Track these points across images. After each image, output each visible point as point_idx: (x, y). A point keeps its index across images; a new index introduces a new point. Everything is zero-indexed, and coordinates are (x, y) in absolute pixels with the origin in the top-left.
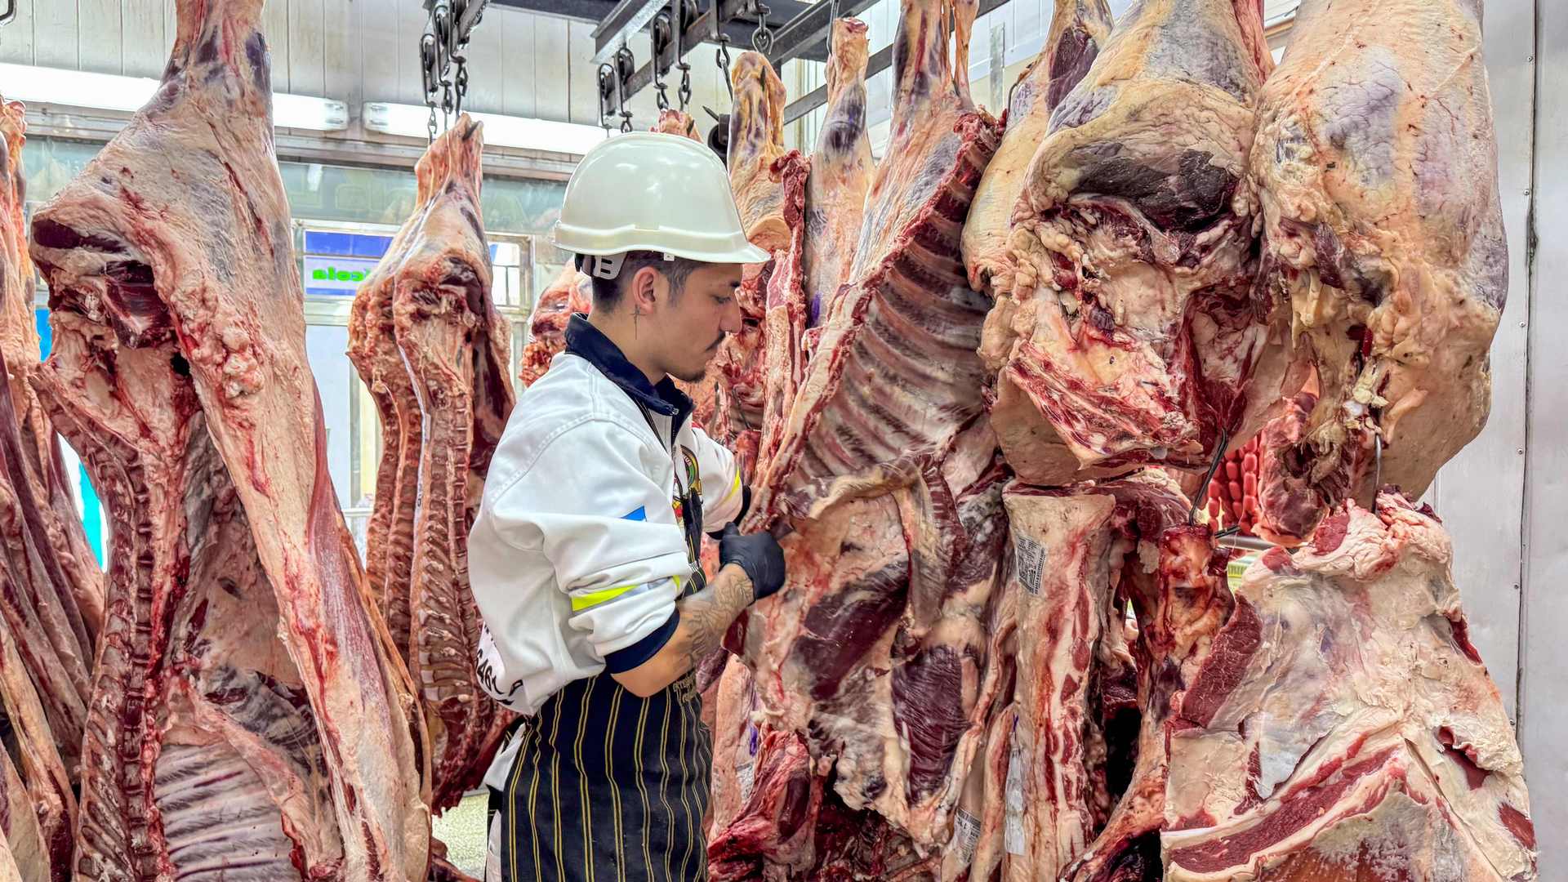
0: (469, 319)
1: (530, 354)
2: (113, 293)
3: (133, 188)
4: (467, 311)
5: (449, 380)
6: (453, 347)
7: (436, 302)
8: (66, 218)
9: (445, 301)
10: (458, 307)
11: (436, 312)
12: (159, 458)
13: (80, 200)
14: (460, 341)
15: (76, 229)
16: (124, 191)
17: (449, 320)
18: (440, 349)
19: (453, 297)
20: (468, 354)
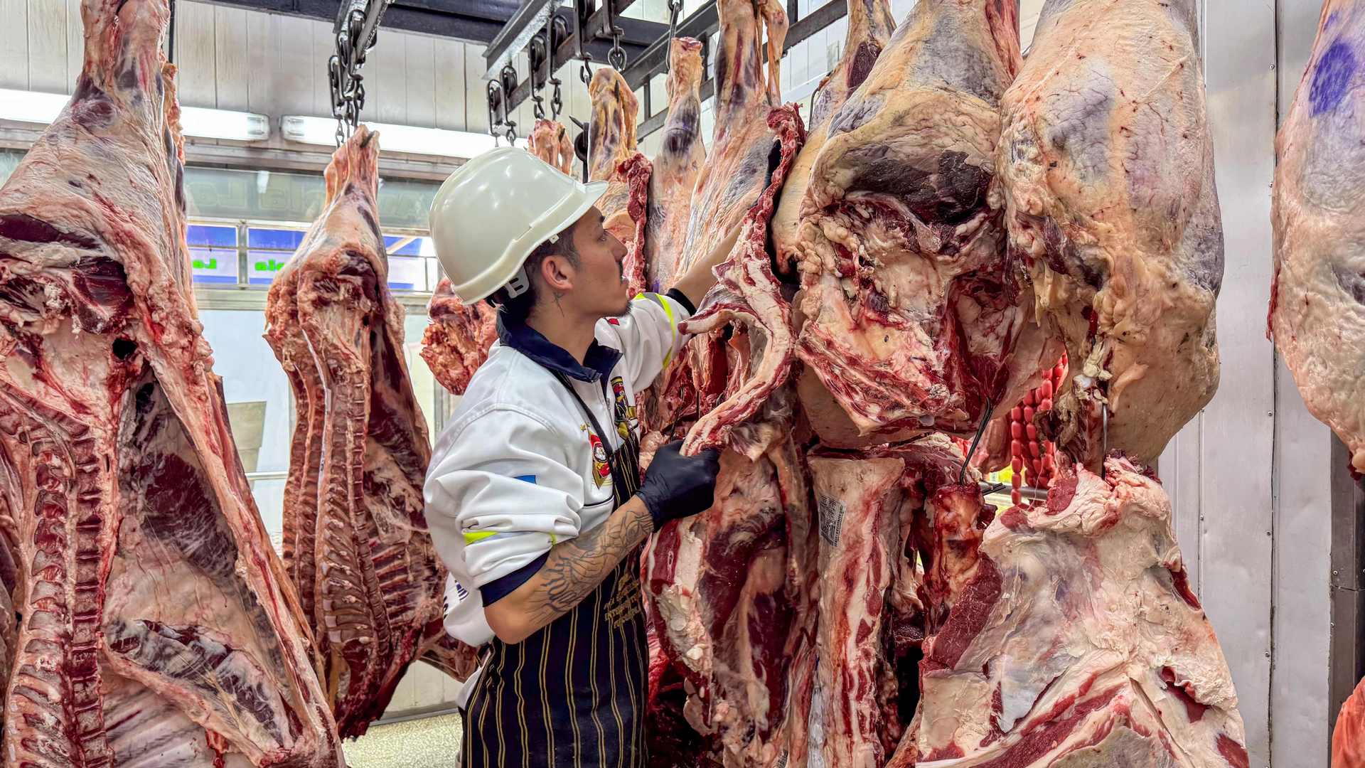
0: (366, 304)
1: (429, 334)
2: (79, 283)
3: (104, 194)
4: (363, 298)
5: (347, 358)
6: (352, 330)
7: (336, 290)
8: (49, 215)
9: (342, 289)
10: (356, 295)
11: (335, 298)
12: (105, 432)
13: (62, 201)
14: (358, 324)
15: (55, 226)
16: (96, 195)
17: (348, 306)
18: (340, 331)
19: (350, 286)
20: (366, 336)
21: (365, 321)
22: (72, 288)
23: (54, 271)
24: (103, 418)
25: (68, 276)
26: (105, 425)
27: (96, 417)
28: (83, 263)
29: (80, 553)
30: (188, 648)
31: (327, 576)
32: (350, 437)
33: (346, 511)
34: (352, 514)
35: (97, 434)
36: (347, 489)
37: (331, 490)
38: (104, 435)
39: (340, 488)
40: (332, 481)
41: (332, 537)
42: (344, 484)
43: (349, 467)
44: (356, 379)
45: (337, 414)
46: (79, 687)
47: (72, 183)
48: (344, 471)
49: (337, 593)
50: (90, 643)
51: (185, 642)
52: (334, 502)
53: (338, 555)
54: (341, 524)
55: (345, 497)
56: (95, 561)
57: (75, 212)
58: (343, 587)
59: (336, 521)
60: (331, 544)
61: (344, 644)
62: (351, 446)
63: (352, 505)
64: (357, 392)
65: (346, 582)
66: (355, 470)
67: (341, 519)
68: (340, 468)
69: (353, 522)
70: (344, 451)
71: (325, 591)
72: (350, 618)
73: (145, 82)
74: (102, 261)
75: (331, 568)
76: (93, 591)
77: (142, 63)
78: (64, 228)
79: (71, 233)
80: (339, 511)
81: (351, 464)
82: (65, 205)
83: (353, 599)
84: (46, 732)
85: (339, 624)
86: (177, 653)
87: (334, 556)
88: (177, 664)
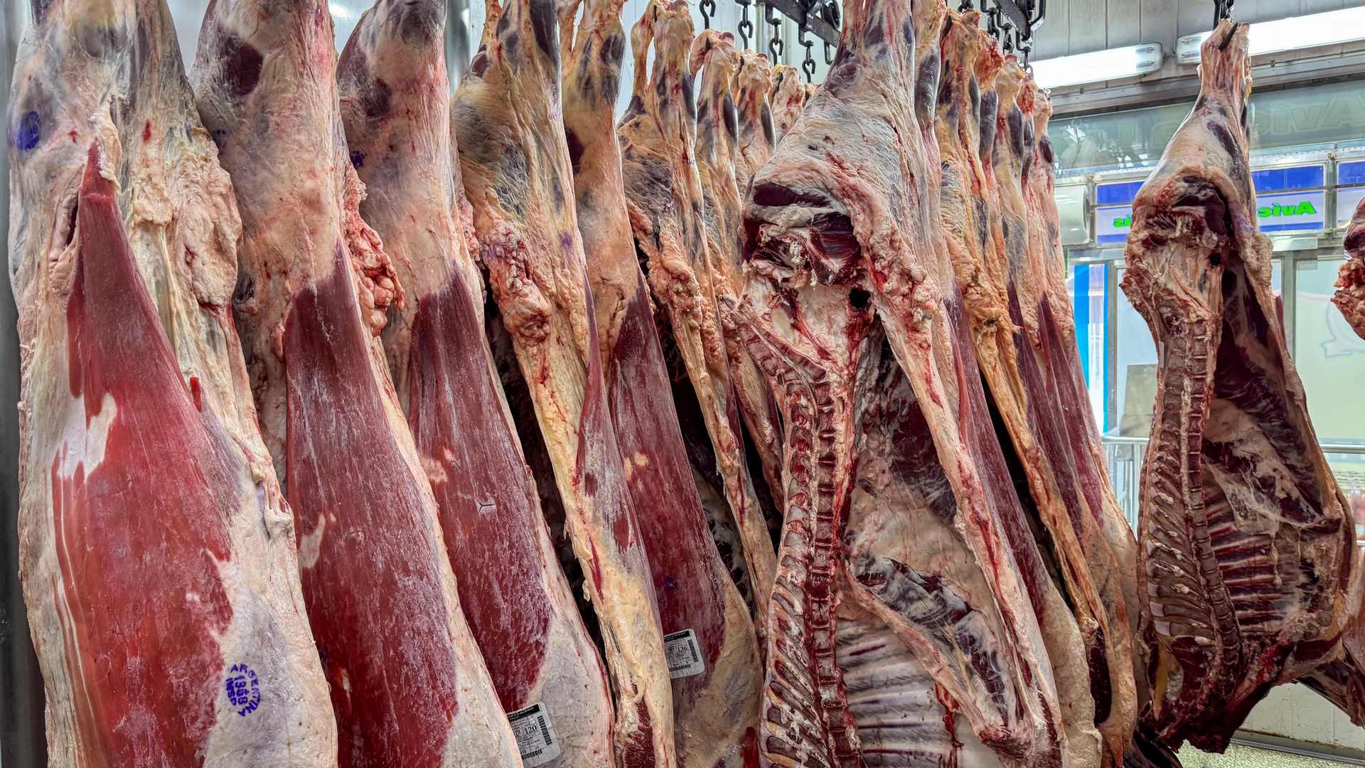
1: (1345, 273)
2: (815, 240)
3: (836, 152)
4: (1207, 232)
5: (1185, 305)
6: (1196, 271)
7: (1172, 226)
8: (787, 180)
9: (1180, 224)
10: (1197, 228)
11: (1171, 236)
12: (841, 376)
13: (798, 165)
14: (1203, 265)
15: (793, 189)
16: (829, 155)
17: (1188, 243)
18: (1179, 273)
19: (1189, 219)
20: (1216, 278)
21: (1214, 259)
22: (809, 244)
23: (796, 231)
24: (840, 364)
25: (806, 234)
26: (842, 370)
27: (835, 362)
28: (817, 221)
29: (820, 485)
30: (931, 596)
31: (1151, 556)
32: (1186, 398)
33: (1178, 485)
34: (1185, 489)
35: (832, 378)
36: (1179, 458)
37: (1160, 459)
38: (839, 379)
39: (1170, 458)
40: (1161, 448)
41: (1159, 513)
42: (1177, 453)
43: (1184, 434)
44: (1197, 331)
45: (1172, 371)
46: (815, 606)
47: (811, 148)
48: (1178, 437)
49: (1164, 578)
50: (825, 568)
51: (929, 590)
52: (1162, 473)
53: (1167, 534)
54: (1171, 500)
55: (1177, 469)
56: (831, 494)
57: (807, 174)
58: (1172, 573)
59: (1164, 496)
60: (1157, 521)
61: (1174, 639)
62: (1187, 409)
63: (1185, 479)
64: (1197, 347)
65: (1176, 568)
66: (1190, 438)
67: (1171, 494)
68: (1172, 434)
69: (1187, 498)
70: (1177, 416)
71: (1150, 573)
72: (1182, 610)
73: (891, 35)
74: (833, 217)
75: (1157, 548)
76: (829, 521)
77: (888, 17)
78: (799, 190)
79: (805, 194)
80: (1169, 484)
81: (1188, 431)
82: (800, 169)
83: (1186, 590)
84: (792, 640)
85: (1167, 615)
86: (920, 599)
87: (1160, 535)
88: (918, 608)
